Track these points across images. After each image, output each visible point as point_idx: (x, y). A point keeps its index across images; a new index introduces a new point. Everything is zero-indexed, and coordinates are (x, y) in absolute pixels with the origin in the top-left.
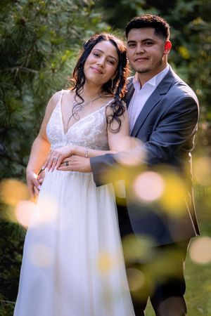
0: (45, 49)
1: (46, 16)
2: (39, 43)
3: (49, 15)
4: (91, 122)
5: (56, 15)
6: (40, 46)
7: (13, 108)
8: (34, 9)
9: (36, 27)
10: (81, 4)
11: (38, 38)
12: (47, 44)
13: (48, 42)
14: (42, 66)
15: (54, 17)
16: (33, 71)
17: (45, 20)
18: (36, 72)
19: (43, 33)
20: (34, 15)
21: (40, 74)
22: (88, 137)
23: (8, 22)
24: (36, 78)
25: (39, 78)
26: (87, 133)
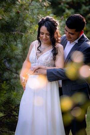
0: (27, 24)
1: (28, 10)
2: (25, 22)
3: (29, 10)
4: (48, 55)
5: (32, 10)
6: (26, 23)
7: (14, 49)
8: (23, 7)
9: (24, 15)
10: (43, 5)
11: (25, 20)
12: (28, 22)
13: (29, 21)
14: (26, 31)
15: (31, 11)
16: (22, 34)
17: (28, 12)
18: (24, 34)
19: (27, 17)
20: (23, 9)
21: (25, 35)
22: (47, 61)
23: (12, 13)
24: (24, 36)
25: (25, 37)
26: (47, 59)
